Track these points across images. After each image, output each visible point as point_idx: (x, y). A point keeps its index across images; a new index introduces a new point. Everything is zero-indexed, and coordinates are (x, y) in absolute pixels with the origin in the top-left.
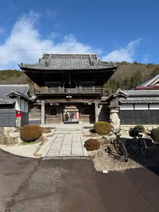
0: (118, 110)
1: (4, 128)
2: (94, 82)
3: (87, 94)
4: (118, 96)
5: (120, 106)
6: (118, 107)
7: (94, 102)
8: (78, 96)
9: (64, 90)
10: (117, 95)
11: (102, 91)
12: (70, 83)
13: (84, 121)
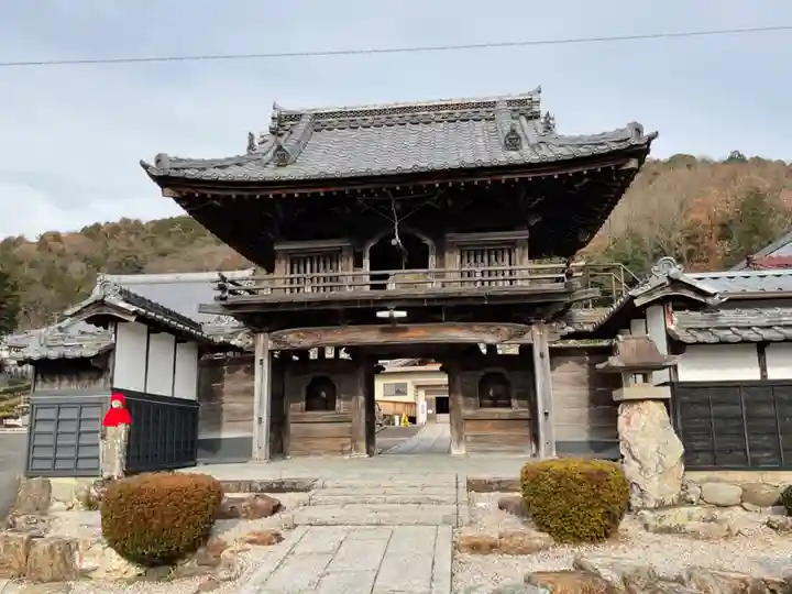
0: (665, 384)
1: (52, 480)
2: (523, 235)
3: (490, 297)
4: (662, 301)
5: (677, 360)
6: (663, 368)
7: (526, 339)
8: (438, 310)
9: (367, 279)
10: (658, 295)
11: (569, 275)
12: (396, 241)
13: (477, 439)
